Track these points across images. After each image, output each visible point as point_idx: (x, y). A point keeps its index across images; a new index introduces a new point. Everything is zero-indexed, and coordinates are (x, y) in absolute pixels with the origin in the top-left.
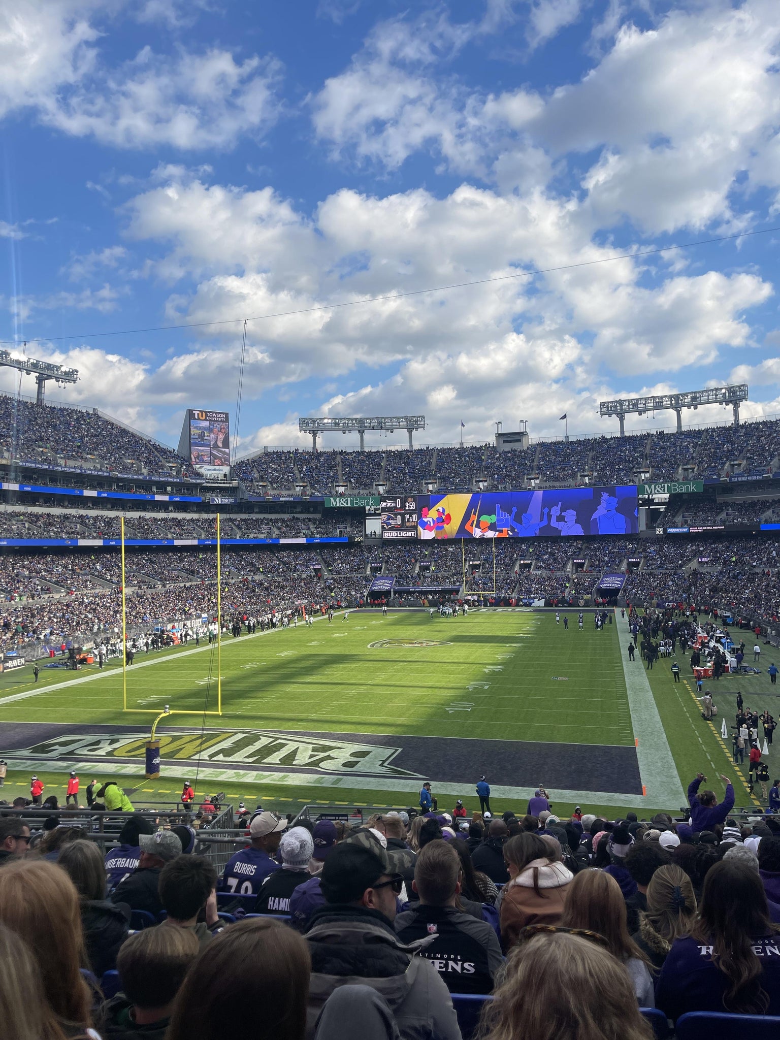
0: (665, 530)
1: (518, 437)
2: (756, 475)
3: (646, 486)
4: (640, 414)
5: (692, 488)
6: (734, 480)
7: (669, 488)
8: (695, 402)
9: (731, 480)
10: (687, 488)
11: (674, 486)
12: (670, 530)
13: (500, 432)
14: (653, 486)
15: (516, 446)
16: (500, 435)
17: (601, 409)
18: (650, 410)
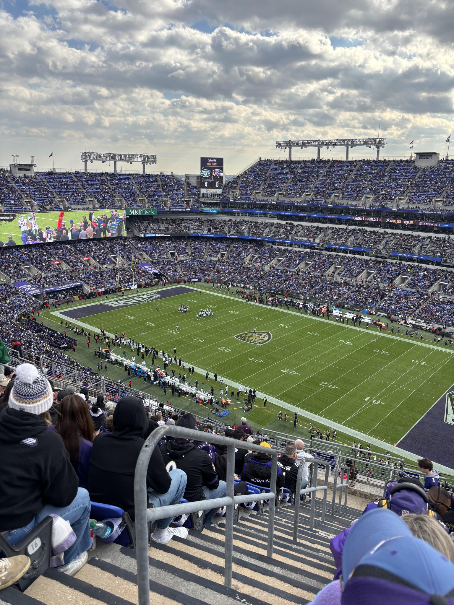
0: (144, 235)
1: (27, 167)
2: (182, 209)
3: (130, 210)
4: (103, 162)
5: (152, 213)
6: (172, 210)
7: (141, 212)
8: (130, 159)
9: (170, 210)
10: (150, 212)
11: (144, 211)
12: (147, 235)
13: (18, 163)
14: (133, 210)
15: (28, 173)
16: (18, 164)
17: (81, 156)
18: (108, 160)
